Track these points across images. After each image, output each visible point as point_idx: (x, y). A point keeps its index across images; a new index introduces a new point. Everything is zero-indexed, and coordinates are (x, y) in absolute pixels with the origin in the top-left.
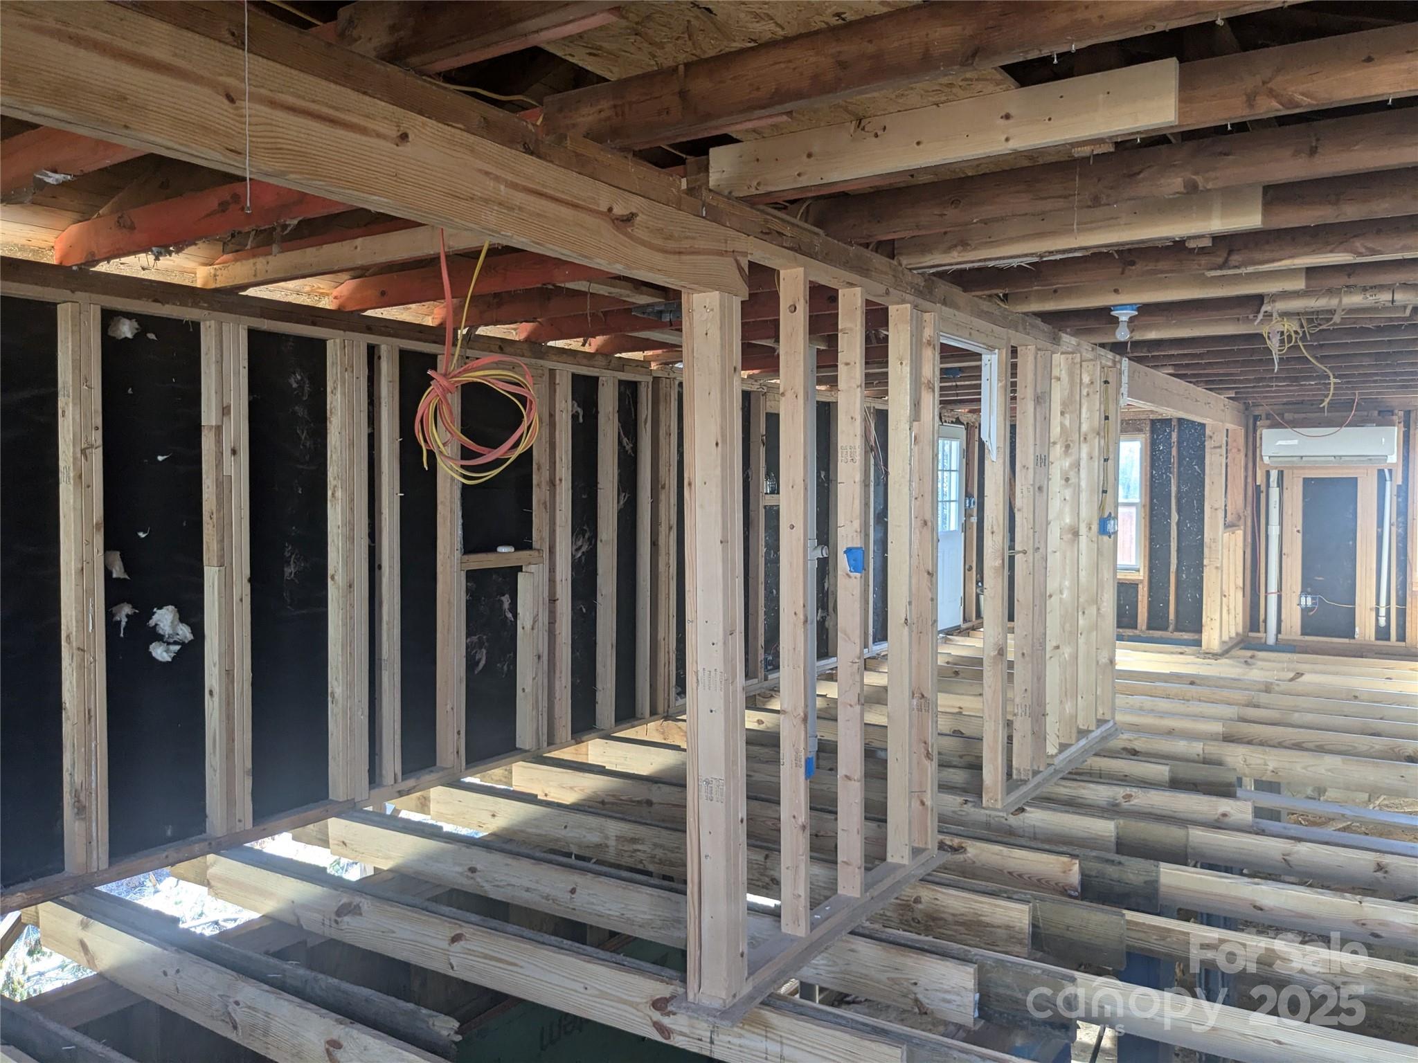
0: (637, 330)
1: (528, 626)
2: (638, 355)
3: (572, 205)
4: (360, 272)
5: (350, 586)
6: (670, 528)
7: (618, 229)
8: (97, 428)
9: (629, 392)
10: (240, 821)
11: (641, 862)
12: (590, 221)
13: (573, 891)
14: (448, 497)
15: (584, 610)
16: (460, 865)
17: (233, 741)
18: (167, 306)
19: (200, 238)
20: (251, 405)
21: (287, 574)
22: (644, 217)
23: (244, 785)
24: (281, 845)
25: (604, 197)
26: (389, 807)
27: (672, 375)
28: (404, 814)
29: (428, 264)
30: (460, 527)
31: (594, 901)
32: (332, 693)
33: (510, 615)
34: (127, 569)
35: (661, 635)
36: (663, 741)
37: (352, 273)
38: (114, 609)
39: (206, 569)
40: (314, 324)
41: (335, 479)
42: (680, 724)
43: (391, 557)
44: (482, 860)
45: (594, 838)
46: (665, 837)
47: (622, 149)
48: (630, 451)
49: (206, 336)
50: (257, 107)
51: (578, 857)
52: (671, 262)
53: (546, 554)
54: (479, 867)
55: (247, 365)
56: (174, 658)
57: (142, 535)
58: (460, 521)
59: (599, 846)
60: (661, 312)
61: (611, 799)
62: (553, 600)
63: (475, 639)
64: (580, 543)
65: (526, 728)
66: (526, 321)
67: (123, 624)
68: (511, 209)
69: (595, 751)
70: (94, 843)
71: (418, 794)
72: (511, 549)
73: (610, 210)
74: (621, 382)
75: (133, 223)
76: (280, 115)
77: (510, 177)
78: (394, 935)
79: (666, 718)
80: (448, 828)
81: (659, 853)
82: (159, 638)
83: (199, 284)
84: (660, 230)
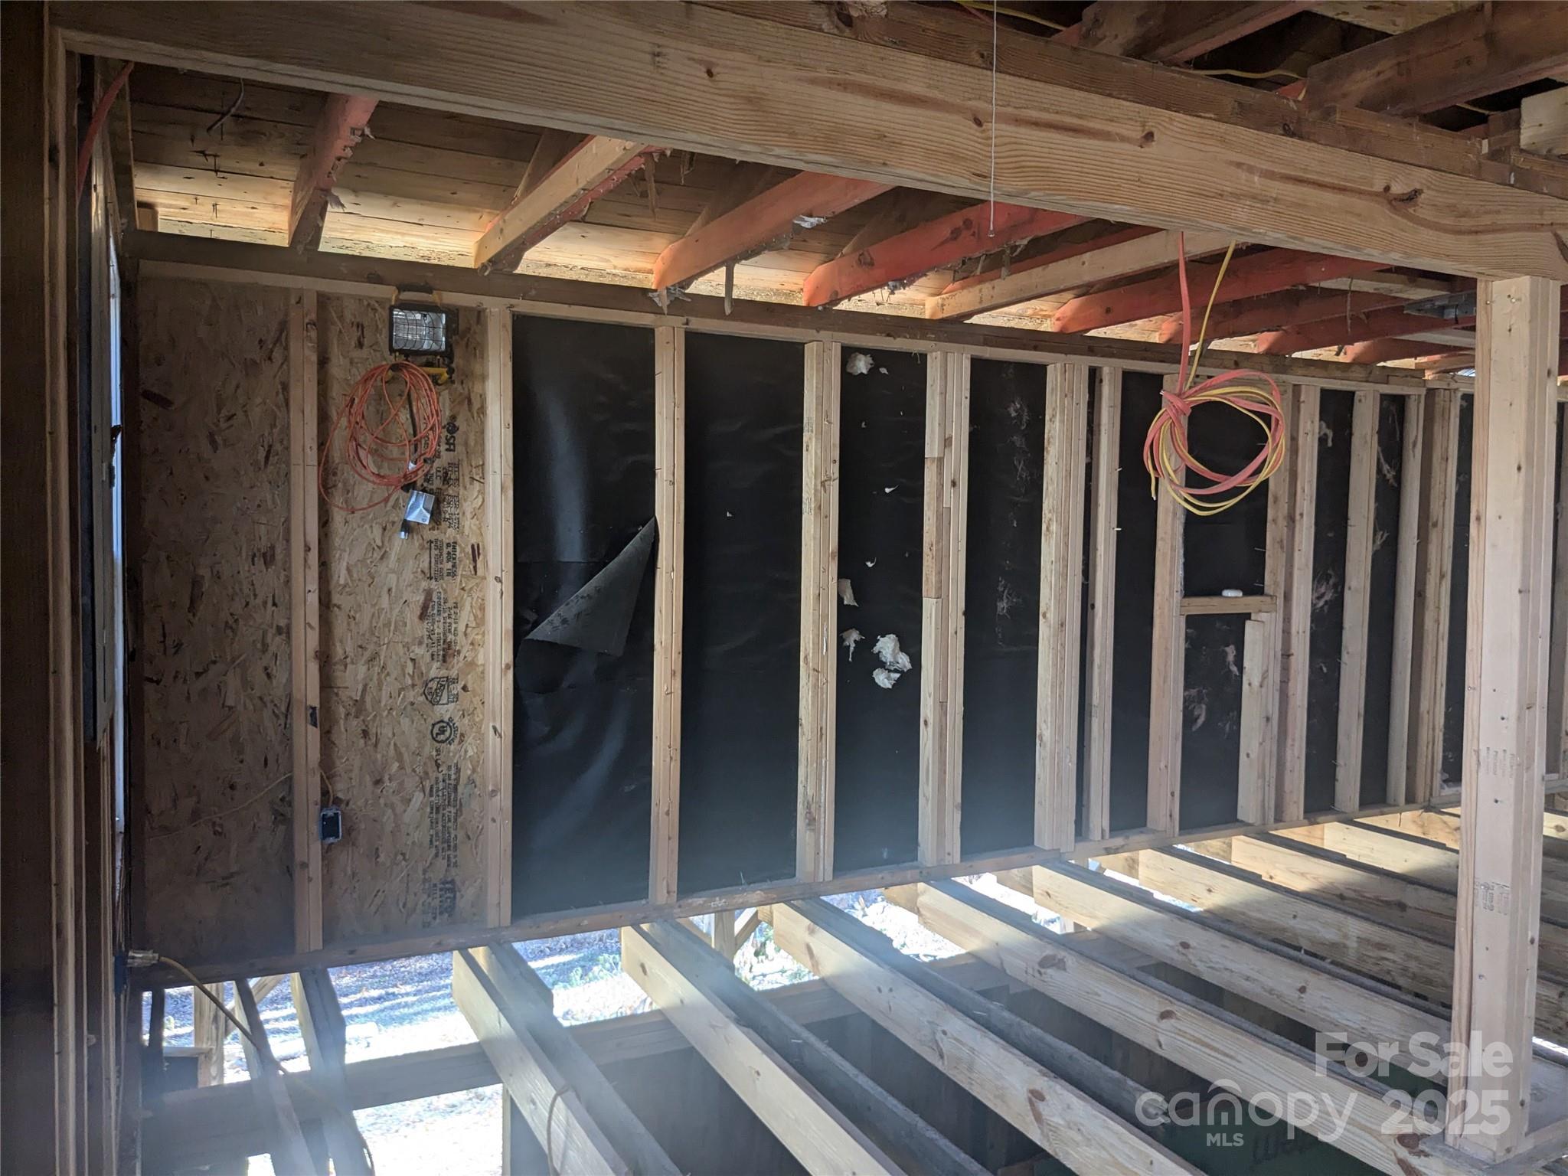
0: (1411, 332)
1: (1256, 683)
2: (1408, 363)
3: (1340, 189)
4: (1084, 290)
5: (1062, 625)
6: (1442, 576)
7: (1395, 209)
8: (835, 461)
9: (1394, 409)
10: (949, 854)
11: (1389, 972)
12: (1359, 204)
13: (1303, 990)
14: (1170, 532)
15: (1325, 670)
16: (1169, 937)
17: (945, 773)
18: (898, 339)
19: (931, 269)
20: (971, 435)
21: (999, 609)
22: (1430, 192)
23: (954, 820)
24: (986, 884)
25: (1379, 174)
26: (1093, 864)
27: (1454, 386)
28: (1108, 873)
29: (1163, 274)
30: (1181, 566)
31: (1329, 1006)
32: (1041, 735)
33: (1234, 669)
34: (856, 596)
35: (1424, 705)
36: (1422, 836)
37: (1075, 292)
38: (845, 635)
39: (924, 600)
40: (1035, 348)
41: (1050, 512)
42: (1446, 818)
43: (1105, 597)
44: (1198, 937)
45: (1330, 935)
46: (1424, 950)
47: (1405, 115)
48: (1391, 481)
49: (932, 368)
50: (1003, 126)
51: (1307, 952)
52: (1465, 244)
53: (1280, 601)
54: (1192, 943)
55: (968, 395)
56: (893, 686)
57: (870, 565)
58: (1182, 560)
59: (1333, 945)
60: (1443, 308)
61: (1353, 895)
62: (1287, 655)
63: (1194, 692)
64: (1323, 590)
65: (1250, 799)
66: (1269, 331)
67: (852, 649)
68: (1265, 202)
69: (1332, 835)
70: (821, 854)
71: (1126, 855)
72: (1240, 594)
73: (1387, 189)
74: (1383, 397)
75: (872, 259)
76: (1023, 131)
77: (1266, 166)
78: (1097, 998)
79: (1428, 808)
80: (1158, 896)
81: (1413, 966)
82: (882, 665)
83: (927, 317)
84: (1452, 208)
